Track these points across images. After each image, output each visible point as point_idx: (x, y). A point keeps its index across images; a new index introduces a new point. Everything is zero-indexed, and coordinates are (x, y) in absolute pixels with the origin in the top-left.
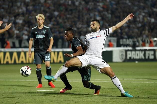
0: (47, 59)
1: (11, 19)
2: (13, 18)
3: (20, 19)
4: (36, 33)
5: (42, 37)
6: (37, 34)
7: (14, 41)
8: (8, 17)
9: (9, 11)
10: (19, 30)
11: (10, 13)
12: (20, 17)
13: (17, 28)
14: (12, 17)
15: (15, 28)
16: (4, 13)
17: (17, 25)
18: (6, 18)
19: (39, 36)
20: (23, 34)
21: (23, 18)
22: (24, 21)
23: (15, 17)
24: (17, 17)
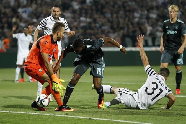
0: (179, 62)
1: (143, 13)
2: (146, 12)
3: (154, 13)
4: (167, 27)
5: (173, 33)
6: (167, 29)
7: (146, 38)
8: (140, 11)
9: (141, 4)
10: (152, 26)
11: (142, 6)
12: (154, 11)
13: (150, 23)
14: (144, 11)
15: (148, 23)
16: (136, 7)
17: (150, 21)
18: (138, 12)
19: (170, 32)
20: (157, 30)
21: (157, 12)
22: (158, 15)
23: (148, 11)
24: (151, 11)
